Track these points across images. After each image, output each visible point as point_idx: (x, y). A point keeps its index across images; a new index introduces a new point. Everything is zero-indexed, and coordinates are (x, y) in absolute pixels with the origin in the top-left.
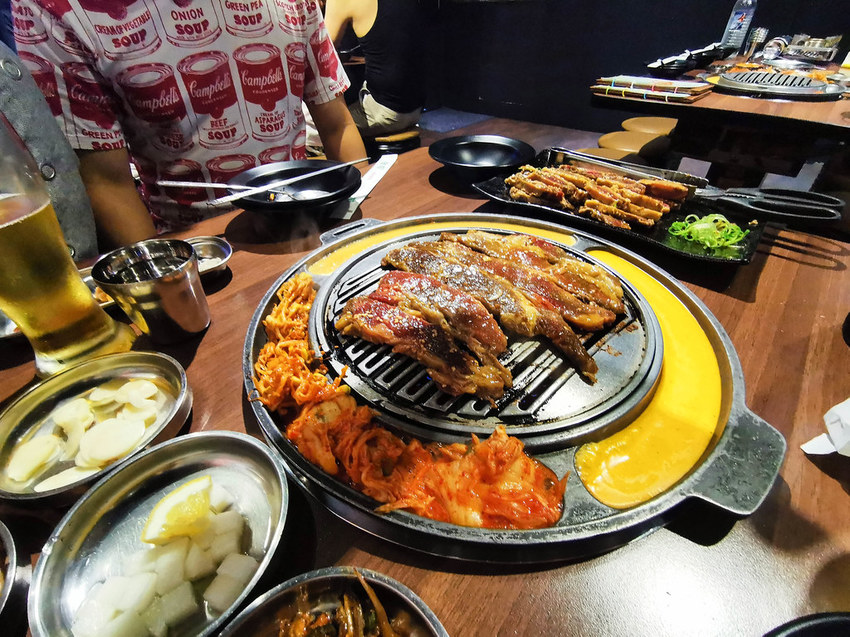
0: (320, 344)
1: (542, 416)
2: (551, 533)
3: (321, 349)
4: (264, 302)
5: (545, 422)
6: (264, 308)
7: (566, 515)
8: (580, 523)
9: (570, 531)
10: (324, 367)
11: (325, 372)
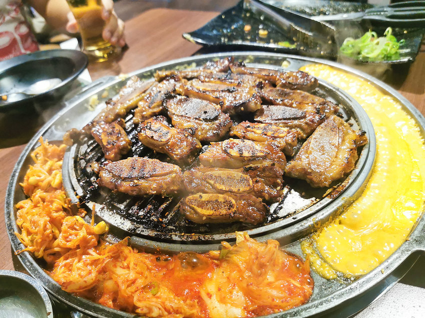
0: (75, 191)
1: (281, 213)
2: (306, 309)
3: (77, 195)
4: (18, 164)
5: (285, 217)
6: (19, 171)
7: (316, 291)
8: (329, 295)
9: (321, 304)
10: (83, 211)
11: (83, 214)
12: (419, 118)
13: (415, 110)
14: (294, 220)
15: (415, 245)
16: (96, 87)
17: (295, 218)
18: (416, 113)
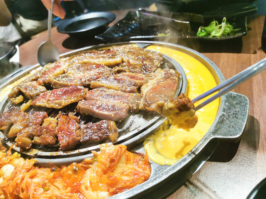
5: (134, 130)
9: (155, 179)
10: (4, 148)
11: (4, 150)
12: (212, 65)
13: (209, 61)
14: (138, 131)
15: (212, 135)
16: (18, 73)
17: (139, 130)
18: (210, 62)
